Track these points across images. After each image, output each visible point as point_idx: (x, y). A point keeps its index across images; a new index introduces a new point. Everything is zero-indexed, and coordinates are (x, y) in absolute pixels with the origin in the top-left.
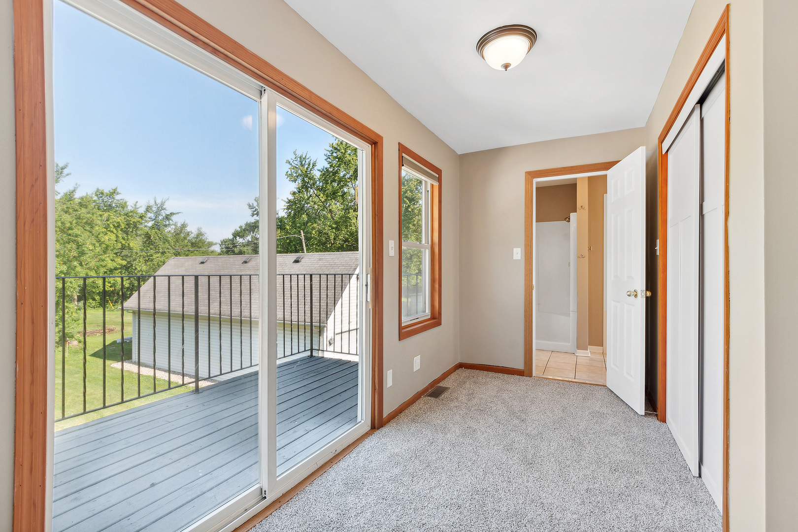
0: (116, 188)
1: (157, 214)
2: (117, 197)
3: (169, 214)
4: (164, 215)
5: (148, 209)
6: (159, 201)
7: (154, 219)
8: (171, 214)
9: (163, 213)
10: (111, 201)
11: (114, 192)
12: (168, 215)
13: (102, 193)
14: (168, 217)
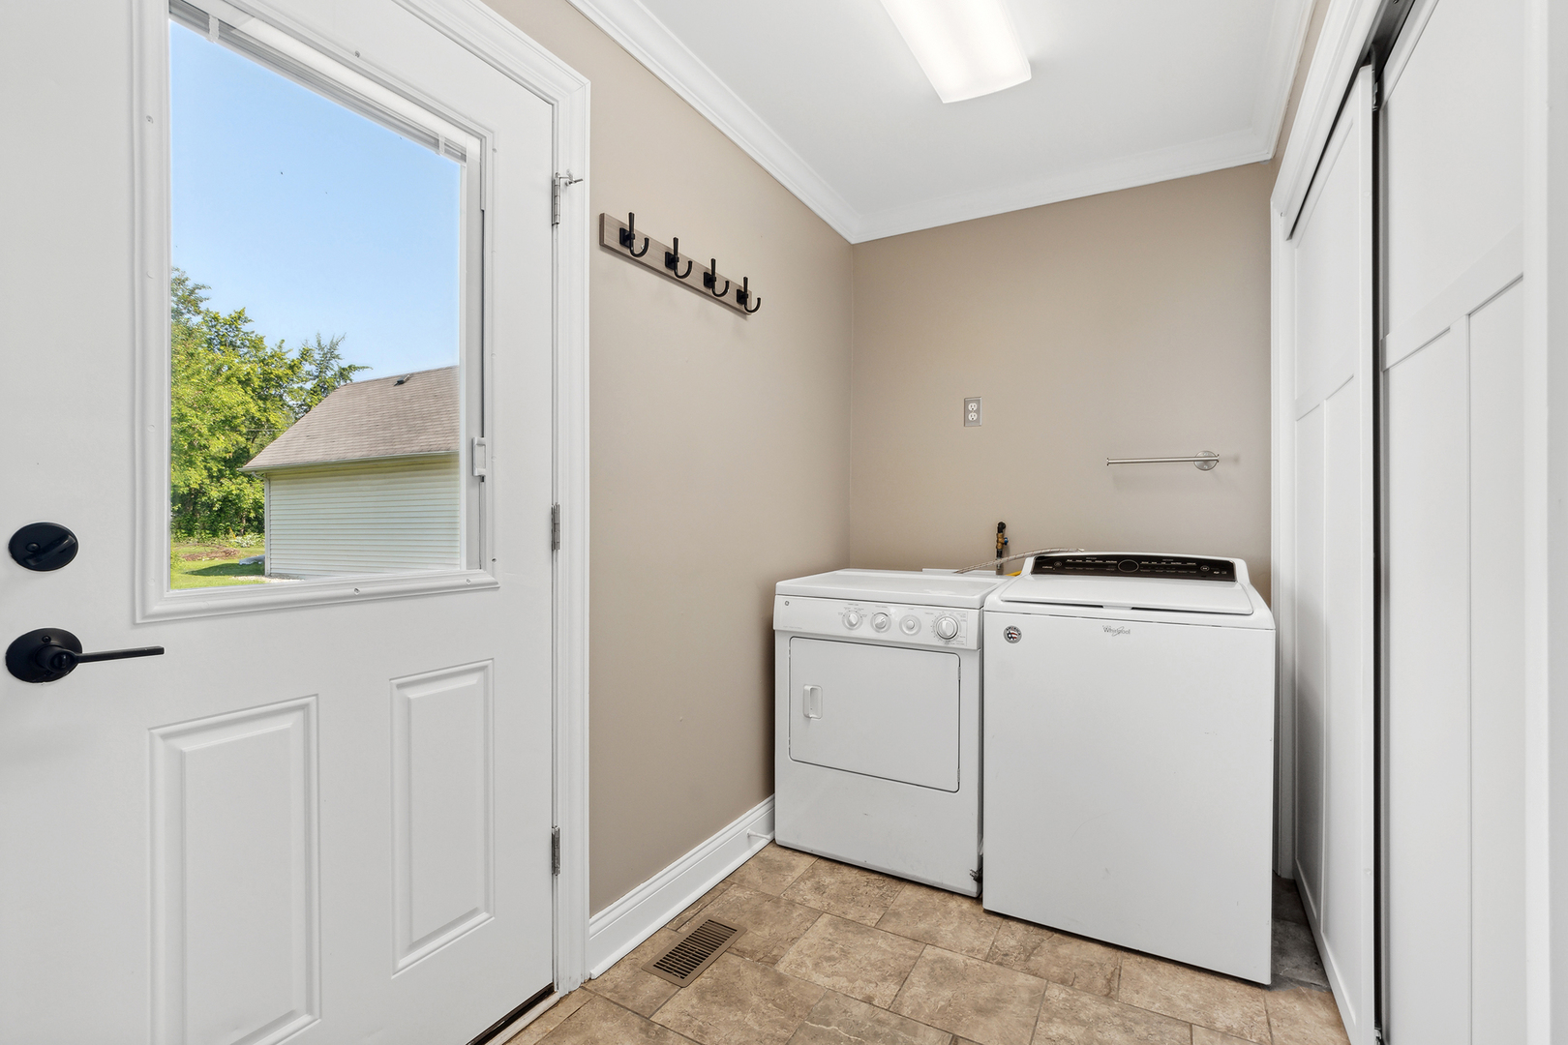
0: (243, 310)
1: (323, 366)
2: (245, 328)
3: (346, 367)
4: (336, 369)
5: (305, 355)
6: (326, 342)
7: (317, 377)
8: (350, 367)
9: (336, 366)
10: (232, 335)
11: (240, 317)
12: (343, 369)
13: (216, 319)
14: (343, 374)
